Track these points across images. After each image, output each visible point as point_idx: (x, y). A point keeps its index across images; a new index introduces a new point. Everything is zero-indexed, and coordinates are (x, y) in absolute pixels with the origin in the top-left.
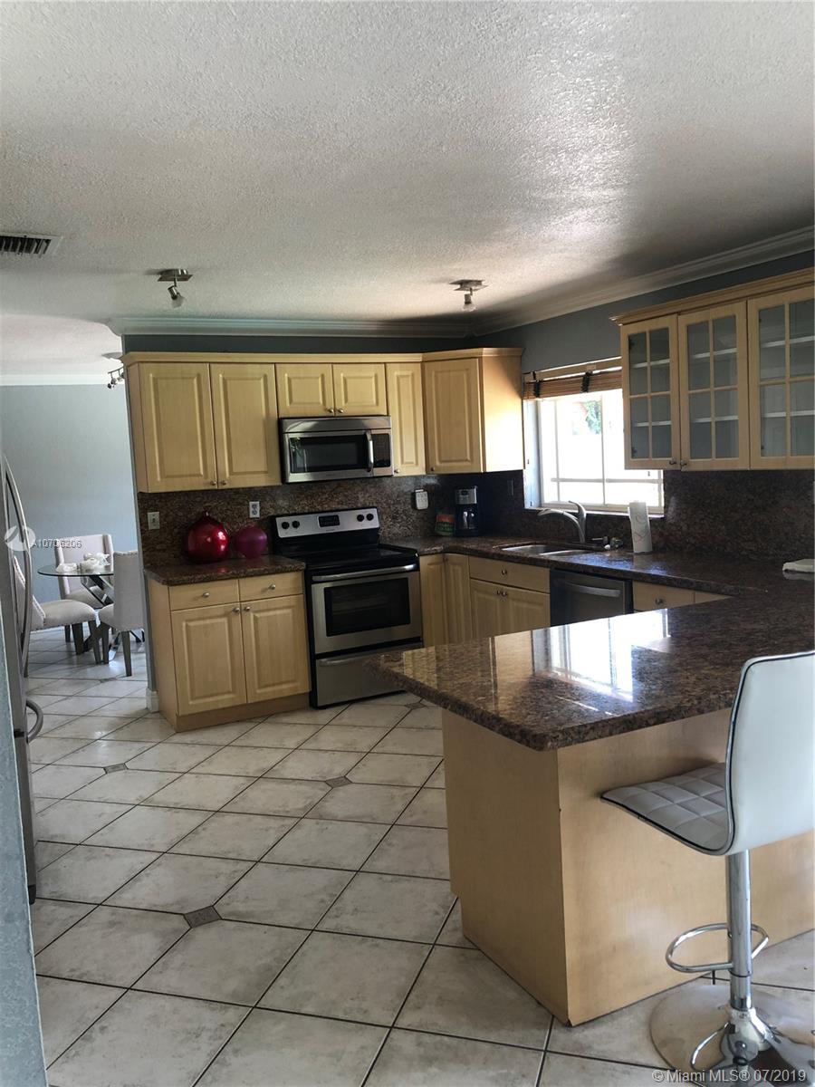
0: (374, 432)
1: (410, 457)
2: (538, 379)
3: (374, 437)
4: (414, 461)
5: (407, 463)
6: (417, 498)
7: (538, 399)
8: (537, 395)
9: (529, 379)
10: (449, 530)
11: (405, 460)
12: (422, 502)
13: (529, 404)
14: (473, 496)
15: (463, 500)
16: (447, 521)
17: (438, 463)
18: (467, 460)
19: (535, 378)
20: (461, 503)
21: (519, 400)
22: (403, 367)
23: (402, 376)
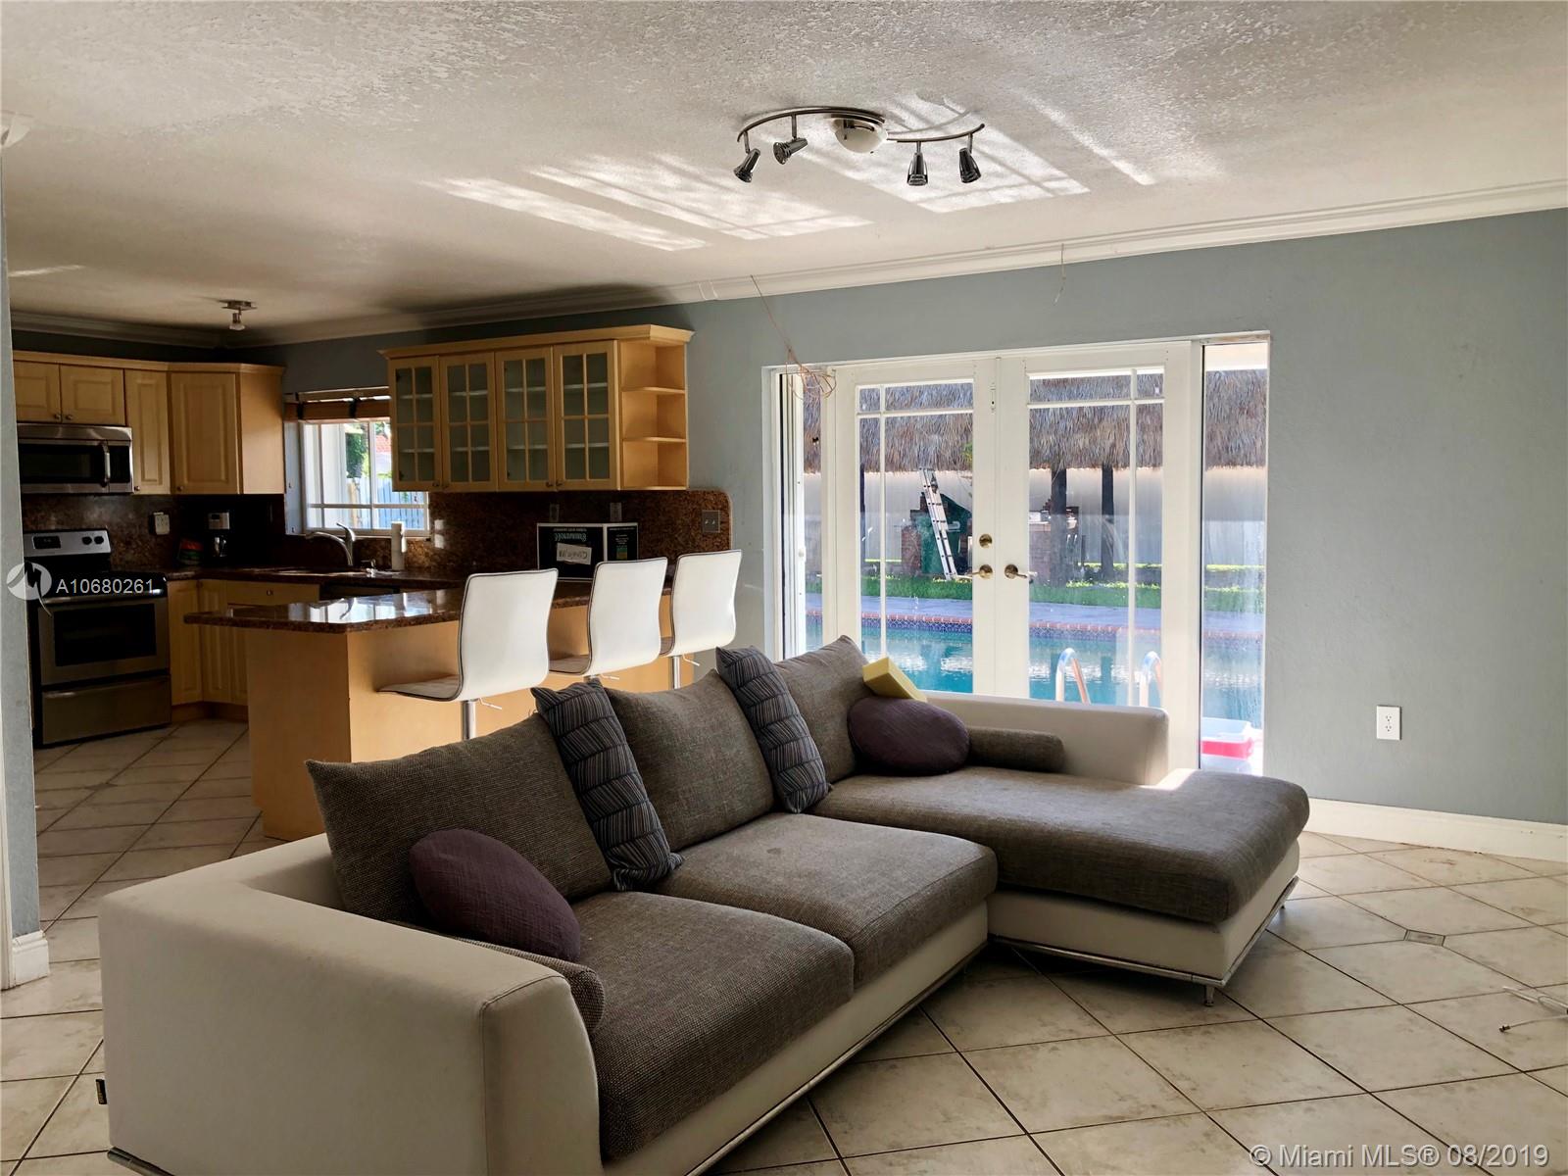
0: (110, 444)
1: (152, 474)
2: (302, 400)
3: (112, 449)
4: (157, 478)
5: (149, 480)
6: (157, 522)
7: (300, 421)
8: (301, 417)
9: (291, 399)
10: (195, 558)
11: (146, 477)
12: (162, 526)
13: (290, 426)
14: (226, 521)
15: (213, 524)
16: (194, 548)
17: (186, 482)
18: (220, 480)
19: (297, 399)
20: (211, 528)
21: (280, 421)
22: (146, 376)
23: (145, 385)
